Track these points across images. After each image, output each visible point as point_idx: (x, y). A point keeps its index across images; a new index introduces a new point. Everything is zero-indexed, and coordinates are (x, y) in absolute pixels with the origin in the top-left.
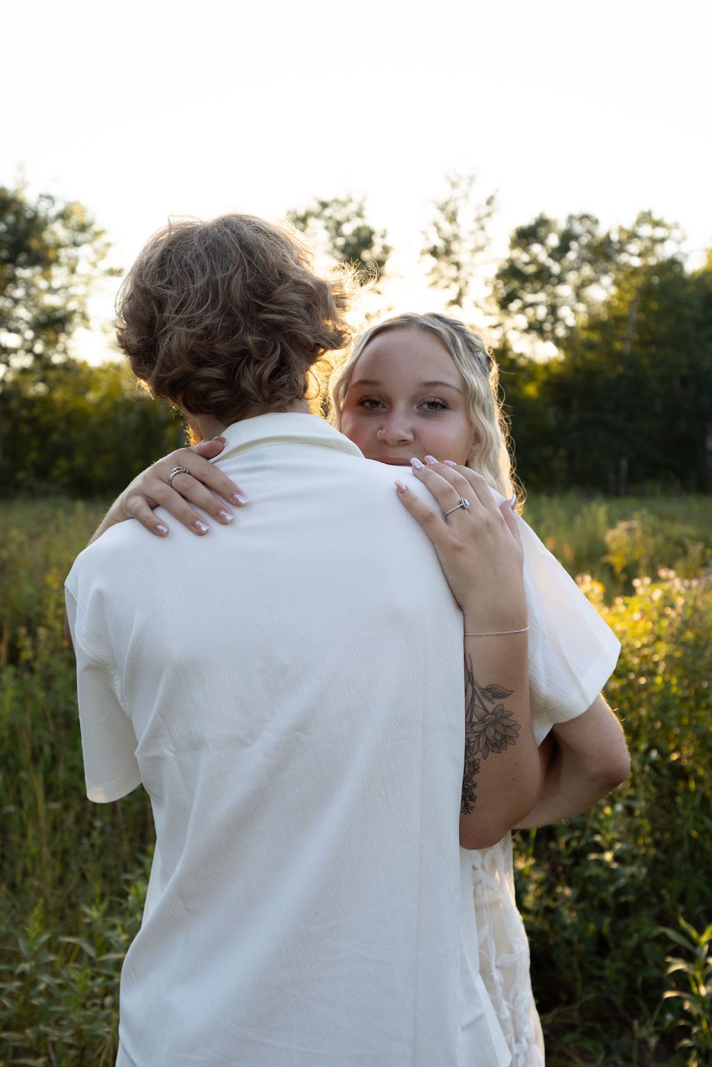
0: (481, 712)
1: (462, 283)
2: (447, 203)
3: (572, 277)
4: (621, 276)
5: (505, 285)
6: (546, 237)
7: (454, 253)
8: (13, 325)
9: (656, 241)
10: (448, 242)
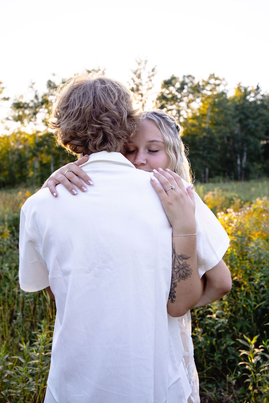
0: (178, 264)
1: (143, 102)
2: (137, 71)
3: (185, 99)
4: (204, 99)
5: (160, 102)
6: (175, 84)
7: (140, 90)
9: (216, 85)
10: (137, 86)
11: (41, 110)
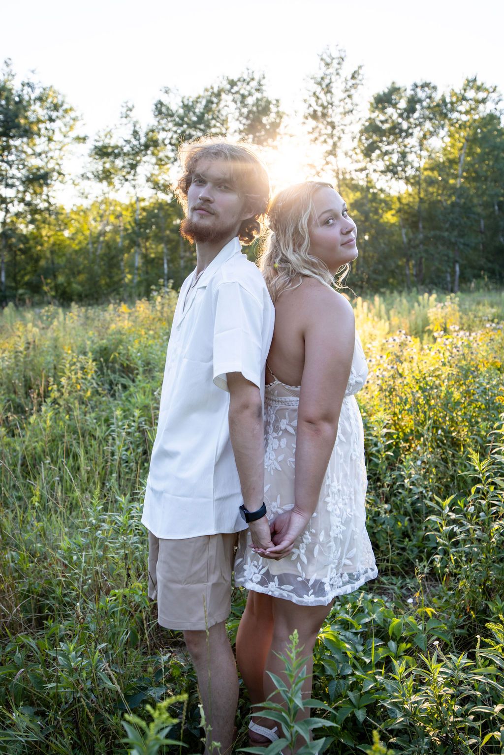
1: (336, 139)
4: (453, 129)
6: (397, 102)
7: (330, 116)
8: (10, 181)
9: (478, 102)
11: (144, 159)
